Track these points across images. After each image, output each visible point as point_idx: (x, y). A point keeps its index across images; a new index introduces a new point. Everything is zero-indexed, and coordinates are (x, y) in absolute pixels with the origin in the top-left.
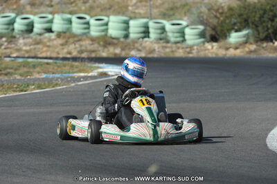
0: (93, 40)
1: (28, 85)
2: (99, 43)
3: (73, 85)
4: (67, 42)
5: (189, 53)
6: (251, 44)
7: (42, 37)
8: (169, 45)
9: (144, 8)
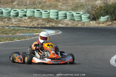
0: (43, 20)
1: (14, 38)
2: (46, 21)
3: (33, 38)
4: (32, 20)
5: (83, 25)
6: (109, 22)
7: (22, 18)
8: (75, 22)
9: (65, 7)
